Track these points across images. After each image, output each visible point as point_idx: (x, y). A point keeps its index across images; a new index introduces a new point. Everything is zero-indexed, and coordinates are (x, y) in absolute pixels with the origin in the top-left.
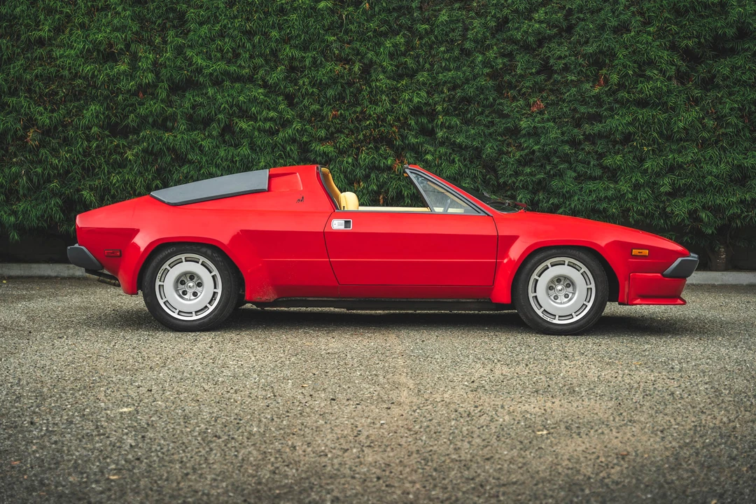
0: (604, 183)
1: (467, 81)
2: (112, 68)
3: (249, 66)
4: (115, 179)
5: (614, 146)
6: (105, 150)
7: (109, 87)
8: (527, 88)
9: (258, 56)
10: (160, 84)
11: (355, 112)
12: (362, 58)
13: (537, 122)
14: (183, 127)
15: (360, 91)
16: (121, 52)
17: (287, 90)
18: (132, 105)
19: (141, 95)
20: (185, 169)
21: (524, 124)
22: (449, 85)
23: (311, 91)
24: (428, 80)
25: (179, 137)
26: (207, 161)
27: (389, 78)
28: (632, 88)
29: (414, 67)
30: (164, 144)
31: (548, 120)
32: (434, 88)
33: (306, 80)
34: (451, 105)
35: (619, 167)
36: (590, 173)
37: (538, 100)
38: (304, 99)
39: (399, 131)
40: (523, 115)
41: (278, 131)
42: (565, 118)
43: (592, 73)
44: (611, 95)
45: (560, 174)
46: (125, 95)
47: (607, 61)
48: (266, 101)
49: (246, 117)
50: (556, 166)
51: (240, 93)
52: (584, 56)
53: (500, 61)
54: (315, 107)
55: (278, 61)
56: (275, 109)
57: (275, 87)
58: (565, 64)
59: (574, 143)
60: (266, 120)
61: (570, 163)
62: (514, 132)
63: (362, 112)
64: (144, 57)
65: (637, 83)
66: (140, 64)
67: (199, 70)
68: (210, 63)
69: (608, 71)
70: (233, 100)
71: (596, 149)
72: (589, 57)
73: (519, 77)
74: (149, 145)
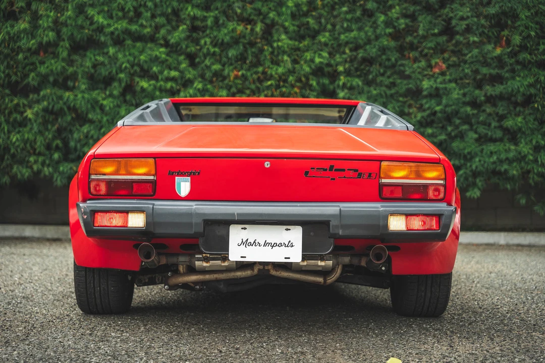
0: (505, 145)
1: (369, 42)
2: (12, 26)
3: (151, 26)
4: (14, 138)
5: (515, 108)
6: (5, 109)
7: (9, 45)
8: (430, 48)
9: (160, 15)
10: (62, 43)
11: (256, 73)
12: (264, 18)
13: (438, 83)
14: (83, 87)
15: (261, 51)
16: (22, 10)
17: (189, 50)
18: (33, 64)
19: (42, 54)
20: (85, 129)
21: (426, 84)
22: (351, 46)
23: (212, 50)
24: (330, 40)
25: (80, 96)
26: (108, 120)
27: (291, 39)
28: (534, 50)
29: (316, 27)
30: (65, 103)
31: (450, 81)
32: (335, 49)
33: (208, 40)
34: (353, 66)
35: (520, 129)
36: (491, 136)
37: (440, 61)
38: (205, 58)
39: (300, 92)
40: (425, 75)
41: (179, 91)
42: (466, 79)
43: (493, 34)
44: (512, 57)
45: (461, 136)
46: (26, 54)
47: (509, 22)
48: (167, 60)
49: (148, 77)
50: (457, 127)
51: (141, 52)
52: (486, 17)
53: (402, 21)
54: (217, 67)
55: (180, 21)
56: (176, 69)
57: (177, 47)
58: (467, 25)
59: (474, 104)
60: (168, 79)
61: (471, 125)
62: (416, 93)
63: (264, 73)
64: (45, 15)
65: (538, 44)
66: (41, 22)
67: (100, 29)
68: (111, 22)
69: (510, 32)
70: (134, 60)
71: (497, 110)
72: (491, 18)
73: (421, 39)
74: (49, 104)
